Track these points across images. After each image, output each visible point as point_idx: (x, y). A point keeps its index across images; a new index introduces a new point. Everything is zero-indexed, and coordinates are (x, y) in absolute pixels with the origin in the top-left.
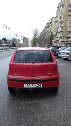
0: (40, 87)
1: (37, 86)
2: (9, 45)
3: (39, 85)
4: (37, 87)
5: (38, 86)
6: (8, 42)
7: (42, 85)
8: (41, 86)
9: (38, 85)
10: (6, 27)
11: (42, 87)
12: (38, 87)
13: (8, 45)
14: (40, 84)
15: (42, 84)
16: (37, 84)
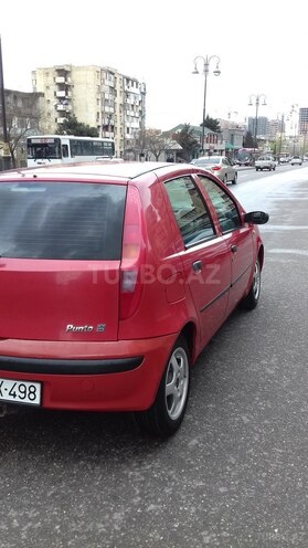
0: (27, 400)
1: (14, 395)
2: (227, 150)
3: (22, 389)
4: (11, 398)
5: (18, 393)
6: (225, 135)
7: (38, 393)
8: (32, 396)
9: (16, 389)
10: (207, 68)
11: (37, 401)
12: (17, 399)
13: (222, 151)
14: (28, 384)
15: (38, 386)
16: (11, 383)
